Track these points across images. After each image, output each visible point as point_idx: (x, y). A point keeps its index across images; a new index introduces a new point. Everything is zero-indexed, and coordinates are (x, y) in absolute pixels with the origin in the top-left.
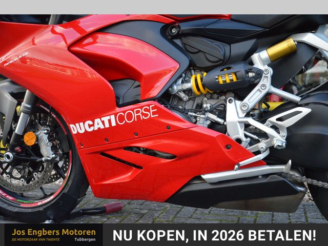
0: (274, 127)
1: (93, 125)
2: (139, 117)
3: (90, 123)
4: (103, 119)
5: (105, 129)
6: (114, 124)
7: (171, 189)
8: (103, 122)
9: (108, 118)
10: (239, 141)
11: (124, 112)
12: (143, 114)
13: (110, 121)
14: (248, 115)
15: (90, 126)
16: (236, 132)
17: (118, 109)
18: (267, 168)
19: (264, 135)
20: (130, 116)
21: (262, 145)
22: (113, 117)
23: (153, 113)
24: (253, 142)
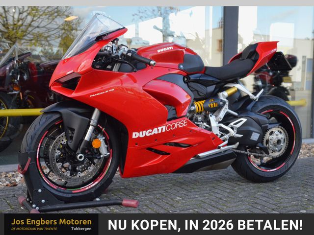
0: (232, 128)
1: (151, 132)
2: (178, 126)
3: (150, 130)
4: (159, 128)
5: (158, 134)
6: (164, 131)
7: (180, 165)
8: (158, 130)
9: (162, 127)
10: (217, 135)
11: (171, 124)
12: (180, 125)
13: (162, 129)
14: (220, 123)
15: (149, 132)
16: (216, 131)
17: (167, 123)
18: (227, 147)
19: (227, 132)
20: (173, 126)
21: (227, 136)
22: (164, 127)
23: (185, 124)
24: (222, 136)
